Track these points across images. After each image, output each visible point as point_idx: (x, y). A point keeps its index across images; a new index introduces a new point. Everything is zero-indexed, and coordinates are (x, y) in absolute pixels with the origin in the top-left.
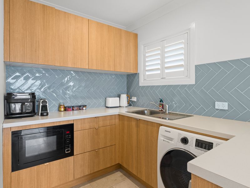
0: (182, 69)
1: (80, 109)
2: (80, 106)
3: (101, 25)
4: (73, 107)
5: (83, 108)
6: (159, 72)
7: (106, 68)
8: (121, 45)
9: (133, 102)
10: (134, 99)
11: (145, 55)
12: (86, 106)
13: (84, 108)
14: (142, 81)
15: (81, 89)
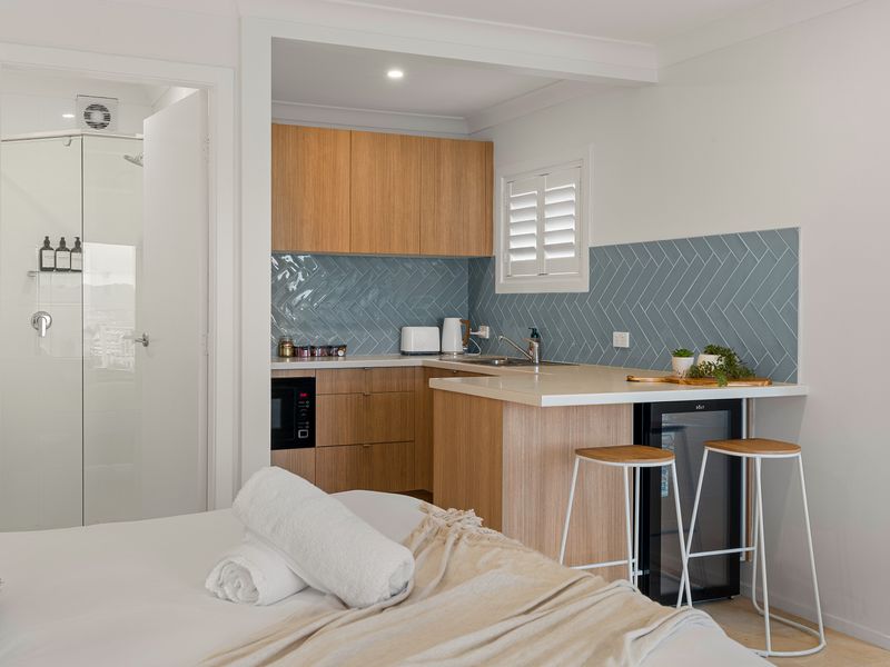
0: (572, 255)
1: (330, 355)
2: (331, 347)
3: (381, 139)
4: (313, 348)
5: (337, 351)
6: (533, 257)
7: (397, 250)
8: (439, 181)
9: (480, 340)
10: (485, 332)
11: (508, 207)
12: (345, 346)
13: (341, 353)
14: (502, 281)
15: (332, 302)
